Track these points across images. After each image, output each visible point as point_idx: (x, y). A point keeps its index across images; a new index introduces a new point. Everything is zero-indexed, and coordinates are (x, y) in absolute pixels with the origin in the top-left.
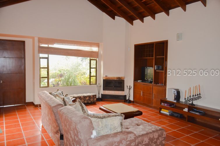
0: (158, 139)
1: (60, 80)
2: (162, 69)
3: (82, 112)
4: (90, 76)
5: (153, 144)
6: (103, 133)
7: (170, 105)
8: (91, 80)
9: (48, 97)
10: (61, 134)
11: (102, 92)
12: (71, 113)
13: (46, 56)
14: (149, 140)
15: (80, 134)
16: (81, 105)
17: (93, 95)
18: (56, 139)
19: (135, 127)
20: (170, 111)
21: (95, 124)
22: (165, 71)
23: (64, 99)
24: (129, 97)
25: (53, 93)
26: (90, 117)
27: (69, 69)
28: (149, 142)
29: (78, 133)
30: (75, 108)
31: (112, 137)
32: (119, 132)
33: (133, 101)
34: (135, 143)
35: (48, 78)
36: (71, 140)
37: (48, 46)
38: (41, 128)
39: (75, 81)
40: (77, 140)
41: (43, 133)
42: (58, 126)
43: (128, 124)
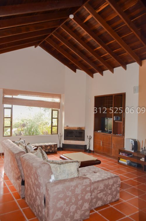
0: (113, 185)
1: (22, 129)
2: (121, 120)
3: (43, 159)
4: (52, 126)
5: (108, 190)
6: (60, 178)
7: (128, 155)
8: (53, 130)
9: (11, 145)
10: (22, 180)
11: (63, 141)
12: (33, 159)
13: (10, 106)
14: (104, 186)
15: (40, 178)
16: (42, 153)
17: (54, 145)
18: (18, 185)
19: (92, 174)
20: (128, 161)
21: (53, 170)
22: (123, 122)
23: (26, 147)
24: (89, 146)
25: (16, 141)
26: (49, 163)
27: (32, 119)
28: (104, 188)
29: (38, 177)
30: (36, 155)
31: (68, 181)
32: (75, 178)
33: (93, 151)
34: (90, 188)
35: (11, 127)
36: (31, 184)
37: (12, 96)
38: (3, 175)
39: (37, 131)
40: (37, 184)
41: (5, 180)
42: (20, 172)
43: (86, 171)
